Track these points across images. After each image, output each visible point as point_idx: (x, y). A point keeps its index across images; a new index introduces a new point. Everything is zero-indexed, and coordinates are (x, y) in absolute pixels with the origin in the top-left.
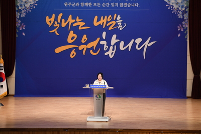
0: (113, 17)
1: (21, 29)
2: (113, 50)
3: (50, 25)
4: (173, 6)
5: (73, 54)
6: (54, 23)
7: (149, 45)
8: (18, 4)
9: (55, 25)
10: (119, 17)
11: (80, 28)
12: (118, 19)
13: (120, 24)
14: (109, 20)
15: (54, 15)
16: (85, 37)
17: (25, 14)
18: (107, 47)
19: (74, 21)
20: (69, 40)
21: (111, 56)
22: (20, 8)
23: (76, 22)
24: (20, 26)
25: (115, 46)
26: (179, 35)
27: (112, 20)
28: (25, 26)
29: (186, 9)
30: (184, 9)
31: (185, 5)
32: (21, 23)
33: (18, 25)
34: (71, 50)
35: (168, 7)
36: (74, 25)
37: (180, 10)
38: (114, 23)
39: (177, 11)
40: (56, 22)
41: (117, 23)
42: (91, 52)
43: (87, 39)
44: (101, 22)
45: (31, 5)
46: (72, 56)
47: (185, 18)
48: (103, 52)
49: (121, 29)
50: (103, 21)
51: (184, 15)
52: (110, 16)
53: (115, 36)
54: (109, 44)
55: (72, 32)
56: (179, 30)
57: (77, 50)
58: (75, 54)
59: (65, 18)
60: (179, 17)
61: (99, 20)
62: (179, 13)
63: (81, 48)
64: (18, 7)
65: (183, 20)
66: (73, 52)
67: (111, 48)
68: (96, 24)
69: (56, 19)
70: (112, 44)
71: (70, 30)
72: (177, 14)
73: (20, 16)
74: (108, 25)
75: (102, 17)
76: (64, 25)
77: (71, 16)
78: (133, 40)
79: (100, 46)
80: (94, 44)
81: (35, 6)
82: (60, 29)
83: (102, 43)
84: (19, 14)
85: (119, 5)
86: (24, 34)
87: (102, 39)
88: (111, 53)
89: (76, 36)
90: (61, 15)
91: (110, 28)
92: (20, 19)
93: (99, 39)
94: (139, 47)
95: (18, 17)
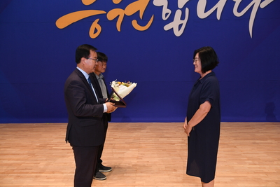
2: (183, 18)
5: (95, 30)
7: (263, 6)
18: (169, 11)
21: (178, 33)
25: (187, 10)
34: (91, 19)
42: (135, 23)
46: (93, 35)
48: (160, 23)
57: (103, 20)
58: (99, 29)
63: (111, 15)
66: (95, 24)
67: (178, 13)
70: (181, 5)
79: (152, 10)
88: (177, 26)
94: (239, 11)
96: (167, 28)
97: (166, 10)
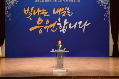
0: (64, 9)
1: (8, 17)
2: (65, 28)
3: (26, 14)
4: (100, 2)
5: (40, 31)
6: (29, 13)
8: (6, 1)
9: (29, 14)
10: (68, 9)
11: (45, 16)
12: (68, 10)
13: (69, 13)
14: (62, 11)
15: (28, 8)
16: (48, 21)
17: (10, 7)
18: (61, 27)
19: (41, 11)
20: (38, 23)
21: (64, 33)
22: (7, 4)
23: (42, 12)
24: (8, 15)
25: (66, 26)
26: (104, 19)
27: (64, 10)
28: (11, 14)
29: (108, 3)
30: (107, 3)
31: (108, 1)
32: (8, 13)
33: (6, 14)
34: (40, 28)
35: (98, 2)
36: (41, 14)
37: (105, 4)
38: (65, 12)
39: (103, 4)
40: (30, 12)
41: (67, 12)
42: (52, 30)
43: (49, 22)
44: (57, 12)
45: (14, 2)
46: (40, 33)
47: (108, 9)
49: (69, 16)
50: (59, 11)
51: (108, 7)
52: (63, 8)
53: (66, 20)
54: (62, 25)
55: (40, 18)
56: (104, 16)
57: (43, 29)
58: (42, 31)
59: (36, 9)
60: (104, 8)
61: (56, 11)
62: (104, 6)
63: (45, 27)
64: (6, 3)
65: (107, 10)
66: (41, 30)
67: (64, 27)
68: (54, 13)
69: (30, 10)
70: (64, 25)
71: (39, 17)
72: (103, 7)
73: (7, 8)
74: (61, 14)
75: (58, 9)
76: (35, 14)
77: (39, 8)
78: (77, 23)
79: (57, 26)
80: (53, 25)
81: (17, 2)
82: (33, 16)
83: (58, 24)
84: (7, 7)
85: (68, 1)
86: (10, 20)
87: (58, 22)
88: (63, 31)
89: (42, 20)
90: (33, 8)
91: (63, 16)
92: (8, 10)
93: (56, 22)
94: (80, 27)
95: (7, 9)
97: (60, 26)
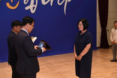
7: (69, 1)
48: (23, 5)
67: (32, 1)
96: (27, 8)
